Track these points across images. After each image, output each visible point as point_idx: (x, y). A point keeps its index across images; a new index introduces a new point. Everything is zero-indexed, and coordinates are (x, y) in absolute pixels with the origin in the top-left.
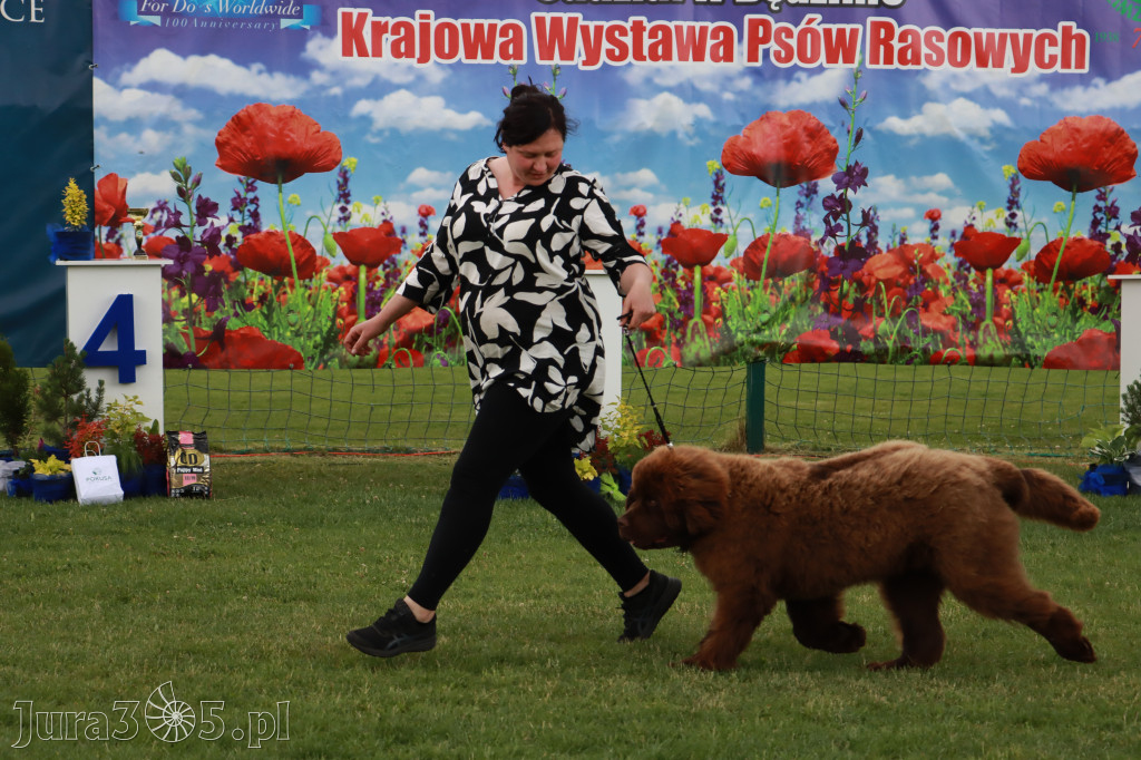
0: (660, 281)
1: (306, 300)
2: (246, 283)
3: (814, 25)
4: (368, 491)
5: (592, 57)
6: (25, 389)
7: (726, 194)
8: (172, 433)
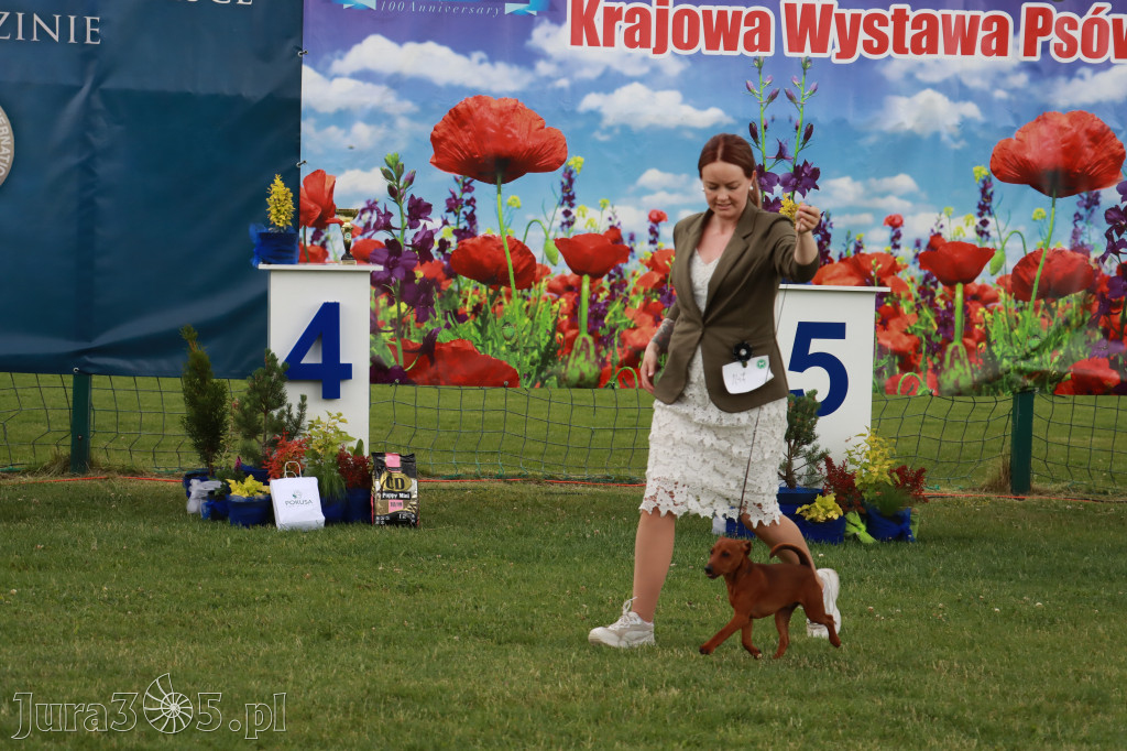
0: (917, 300)
1: (523, 312)
2: (460, 292)
3: (1101, 15)
4: (588, 524)
5: (847, 48)
6: (223, 403)
7: (994, 204)
8: (376, 455)
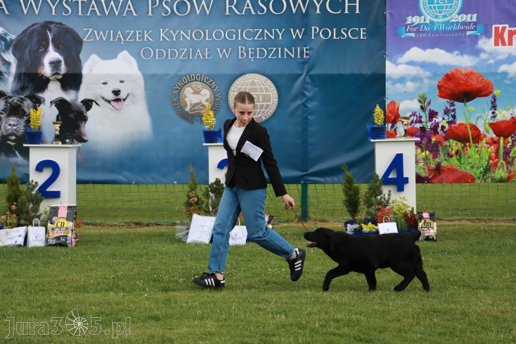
1: (476, 153)
2: (450, 146)
4: (507, 239)
6: (358, 194)
8: (420, 213)
